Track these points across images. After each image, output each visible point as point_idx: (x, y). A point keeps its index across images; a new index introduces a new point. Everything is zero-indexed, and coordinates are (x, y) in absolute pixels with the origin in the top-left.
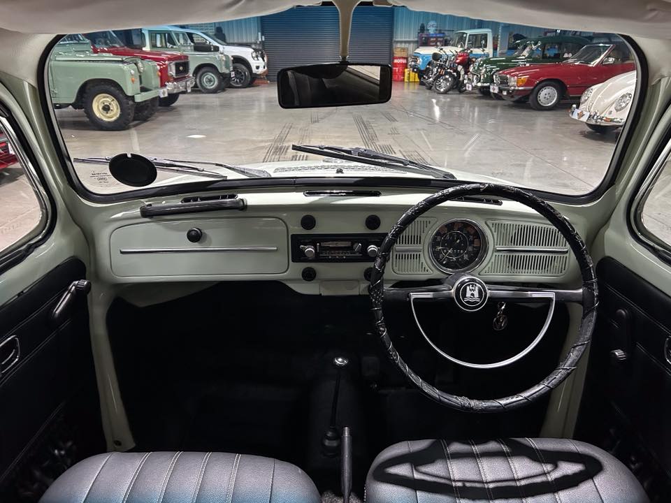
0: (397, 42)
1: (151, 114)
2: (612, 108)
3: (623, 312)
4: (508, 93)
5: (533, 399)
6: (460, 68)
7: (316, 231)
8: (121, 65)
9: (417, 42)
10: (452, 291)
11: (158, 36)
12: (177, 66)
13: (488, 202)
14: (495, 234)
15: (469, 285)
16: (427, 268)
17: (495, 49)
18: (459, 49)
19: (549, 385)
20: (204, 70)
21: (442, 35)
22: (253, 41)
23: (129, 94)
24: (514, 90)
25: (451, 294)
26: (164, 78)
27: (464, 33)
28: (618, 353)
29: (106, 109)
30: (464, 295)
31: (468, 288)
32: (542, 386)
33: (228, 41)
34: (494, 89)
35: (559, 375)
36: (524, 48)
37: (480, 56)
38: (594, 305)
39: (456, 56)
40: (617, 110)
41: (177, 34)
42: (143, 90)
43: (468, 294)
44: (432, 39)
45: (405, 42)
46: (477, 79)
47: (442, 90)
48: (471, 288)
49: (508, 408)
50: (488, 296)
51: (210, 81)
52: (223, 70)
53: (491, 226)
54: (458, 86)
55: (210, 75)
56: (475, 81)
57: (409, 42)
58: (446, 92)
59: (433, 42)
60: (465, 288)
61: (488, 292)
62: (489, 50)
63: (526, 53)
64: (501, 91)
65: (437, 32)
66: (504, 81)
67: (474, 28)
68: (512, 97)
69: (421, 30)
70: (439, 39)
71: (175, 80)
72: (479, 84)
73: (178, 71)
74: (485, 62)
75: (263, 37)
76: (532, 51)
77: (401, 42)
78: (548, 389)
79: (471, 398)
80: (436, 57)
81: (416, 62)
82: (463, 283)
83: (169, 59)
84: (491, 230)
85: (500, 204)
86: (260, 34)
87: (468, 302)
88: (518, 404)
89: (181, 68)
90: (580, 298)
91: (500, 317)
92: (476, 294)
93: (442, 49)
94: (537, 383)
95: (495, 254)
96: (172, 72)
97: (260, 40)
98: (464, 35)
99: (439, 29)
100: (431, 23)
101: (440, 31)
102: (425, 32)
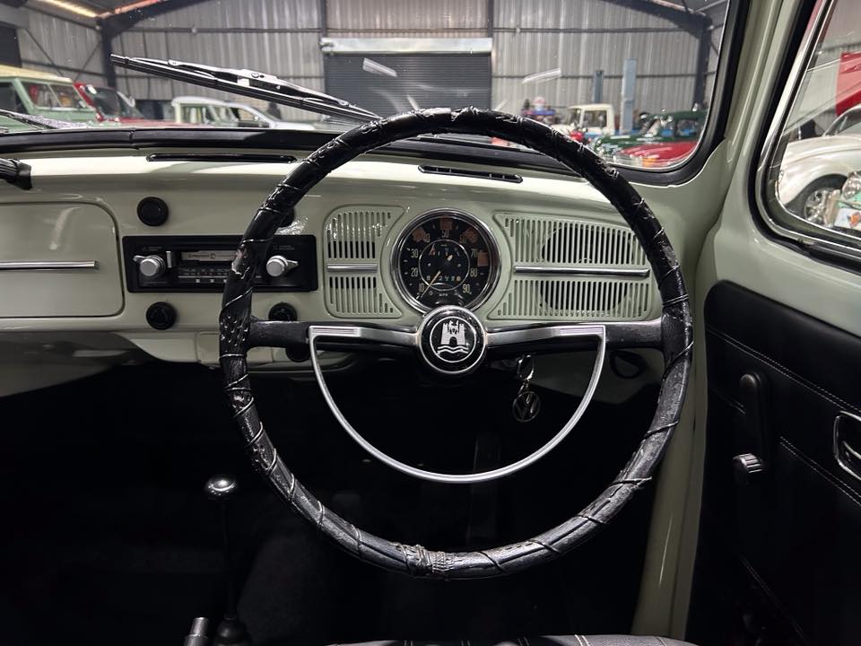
3: (752, 379)
5: (562, 547)
7: (172, 230)
10: (417, 334)
11: (193, 111)
13: (497, 177)
14: (513, 240)
15: (447, 321)
16: (391, 305)
17: (617, 128)
18: (572, 127)
19: (595, 518)
21: (550, 112)
25: (412, 339)
27: (577, 109)
28: (747, 460)
30: (438, 343)
31: (445, 326)
32: (580, 520)
33: (282, 117)
35: (617, 495)
36: (652, 124)
37: (598, 135)
38: (683, 346)
39: (570, 135)
41: (217, 109)
43: (445, 340)
48: (451, 327)
49: (507, 567)
50: (485, 343)
53: (503, 223)
60: (440, 329)
61: (486, 336)
62: (610, 130)
63: (653, 130)
65: (546, 109)
67: (590, 103)
69: (525, 106)
74: (604, 141)
76: (661, 130)
78: (594, 525)
79: (432, 547)
82: (436, 318)
84: (504, 232)
85: (519, 181)
87: (445, 355)
88: (529, 559)
90: (656, 336)
91: (526, 396)
92: (461, 339)
94: (573, 513)
95: (514, 278)
98: (578, 112)
99: (547, 105)
100: (538, 98)
101: (549, 108)
102: (531, 109)
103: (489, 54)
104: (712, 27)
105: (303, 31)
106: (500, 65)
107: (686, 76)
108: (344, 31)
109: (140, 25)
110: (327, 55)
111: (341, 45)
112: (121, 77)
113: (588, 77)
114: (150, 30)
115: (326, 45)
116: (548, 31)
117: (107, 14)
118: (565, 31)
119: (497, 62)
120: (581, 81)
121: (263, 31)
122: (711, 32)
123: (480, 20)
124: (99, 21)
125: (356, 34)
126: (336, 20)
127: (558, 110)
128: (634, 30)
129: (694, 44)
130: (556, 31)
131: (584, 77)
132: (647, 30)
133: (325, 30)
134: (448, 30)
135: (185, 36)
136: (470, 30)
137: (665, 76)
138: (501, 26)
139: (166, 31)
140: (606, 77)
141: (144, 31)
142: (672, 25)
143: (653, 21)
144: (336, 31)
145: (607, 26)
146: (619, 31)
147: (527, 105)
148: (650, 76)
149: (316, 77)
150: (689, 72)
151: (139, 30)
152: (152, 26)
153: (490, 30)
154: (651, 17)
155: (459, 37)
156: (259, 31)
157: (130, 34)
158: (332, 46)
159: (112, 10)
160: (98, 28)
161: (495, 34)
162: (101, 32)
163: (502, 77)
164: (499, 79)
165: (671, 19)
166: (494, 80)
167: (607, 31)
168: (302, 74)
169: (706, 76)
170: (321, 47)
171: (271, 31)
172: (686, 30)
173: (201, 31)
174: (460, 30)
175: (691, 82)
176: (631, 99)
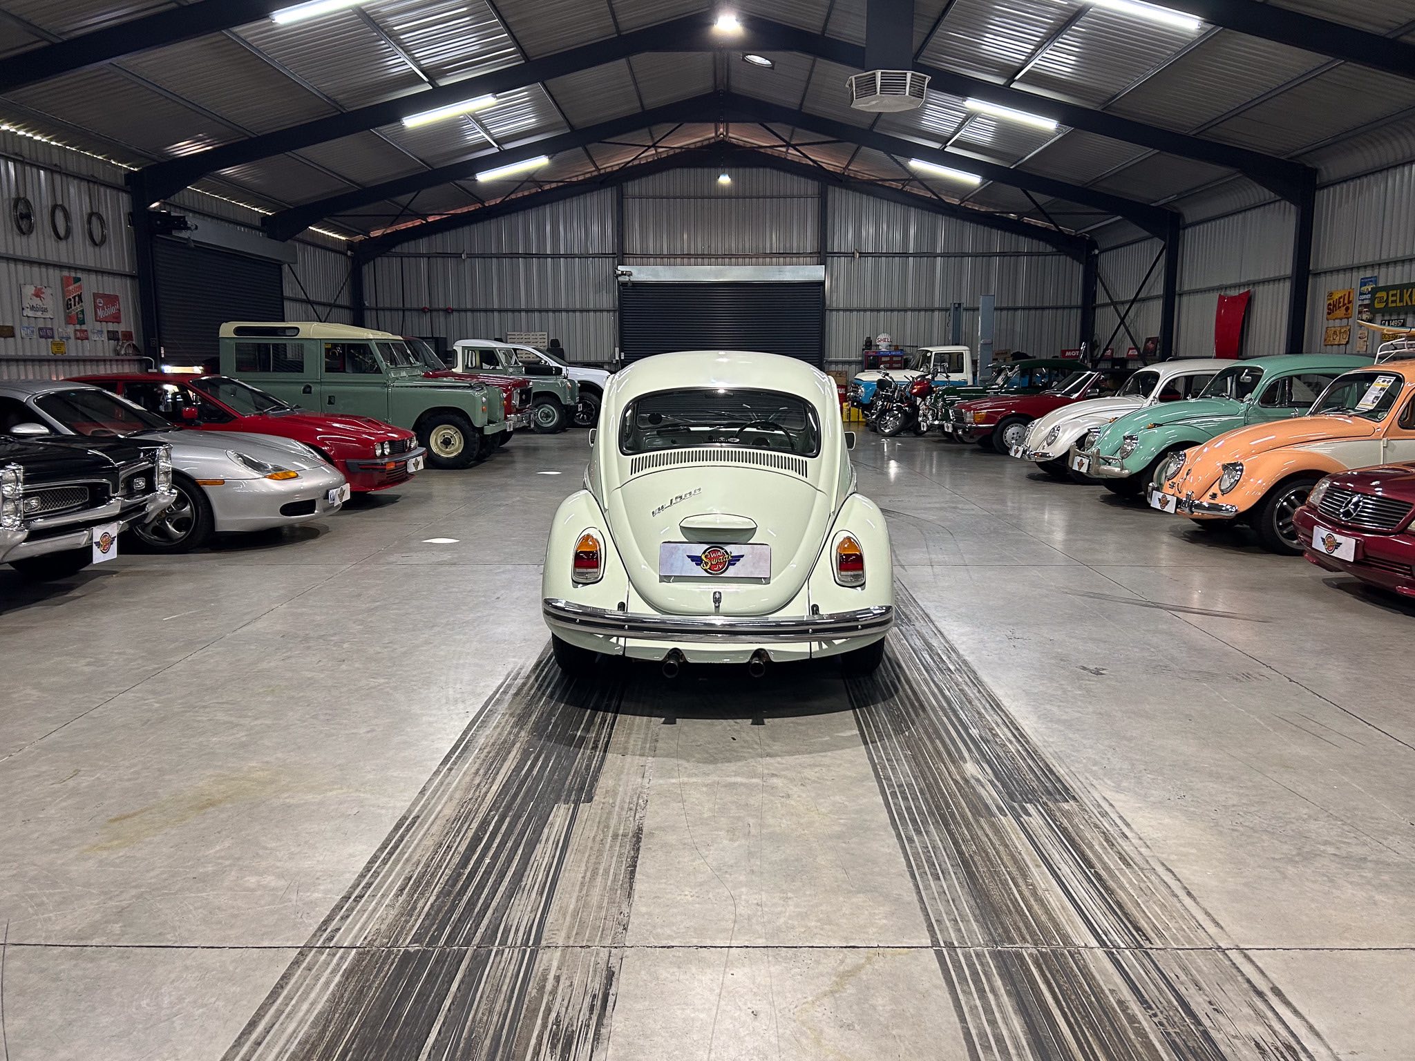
0: (831, 363)
1: (490, 453)
2: (1045, 443)
4: (964, 431)
6: (919, 400)
8: (470, 391)
9: (860, 363)
12: (521, 394)
17: (974, 375)
18: (916, 374)
20: (541, 400)
21: (899, 353)
22: (606, 359)
23: (478, 425)
24: (970, 428)
26: (509, 409)
27: (928, 351)
29: (447, 442)
33: (568, 359)
34: (949, 428)
36: (999, 375)
37: (944, 383)
39: (913, 383)
40: (1049, 445)
42: (490, 422)
44: (884, 359)
45: (844, 363)
46: (932, 415)
47: (887, 431)
51: (547, 416)
52: (567, 401)
54: (909, 426)
55: (548, 408)
56: (930, 417)
57: (850, 363)
58: (891, 435)
59: (885, 363)
62: (966, 376)
63: (1000, 381)
64: (955, 429)
65: (893, 348)
66: (960, 418)
67: (944, 344)
68: (972, 437)
69: (866, 345)
70: (895, 359)
71: (518, 411)
72: (936, 422)
73: (521, 400)
74: (946, 392)
75: (623, 354)
76: (1007, 380)
77: (837, 363)
80: (882, 384)
81: (855, 392)
83: (514, 386)
86: (617, 349)
89: (524, 397)
93: (887, 375)
96: (516, 402)
97: (617, 358)
98: (929, 354)
99: (895, 344)
100: (881, 337)
101: (897, 348)
102: (874, 349)
103: (822, 284)
104: (1097, 252)
105: (594, 256)
106: (836, 296)
107: (1071, 308)
108: (644, 258)
109: (398, 249)
110: (624, 284)
111: (641, 273)
112: (371, 309)
113: (947, 310)
114: (409, 256)
115: (623, 274)
116: (894, 255)
117: (360, 237)
118: (915, 255)
119: (831, 292)
120: (936, 313)
121: (546, 256)
122: (1097, 256)
123: (810, 244)
124: (350, 245)
125: (658, 260)
126: (634, 243)
127: (908, 350)
128: (1002, 254)
129: (1078, 270)
130: (905, 255)
131: (940, 310)
132: (1018, 254)
133: (621, 256)
134: (771, 255)
135: (451, 263)
136: (798, 255)
137: (1043, 308)
138: (836, 250)
139: (429, 256)
140: (966, 309)
141: (402, 256)
142: (1049, 249)
143: (1025, 244)
144: (634, 256)
145: (969, 248)
146: (983, 255)
147: (869, 344)
148: (1023, 309)
149: (608, 311)
150: (1074, 303)
151: (396, 255)
152: (412, 251)
153: (822, 255)
154: (1022, 238)
155: (785, 264)
156: (542, 256)
157: (386, 259)
158: (631, 274)
159: (367, 233)
160: (349, 253)
161: (829, 260)
162: (352, 258)
163: (838, 310)
164: (834, 313)
165: (1047, 241)
166: (827, 312)
167: (968, 255)
168: (591, 306)
169: (1094, 309)
170: (618, 276)
171: (556, 256)
172: (1067, 254)
173: (471, 256)
174: (787, 256)
175: (1076, 316)
176: (989, 341)
